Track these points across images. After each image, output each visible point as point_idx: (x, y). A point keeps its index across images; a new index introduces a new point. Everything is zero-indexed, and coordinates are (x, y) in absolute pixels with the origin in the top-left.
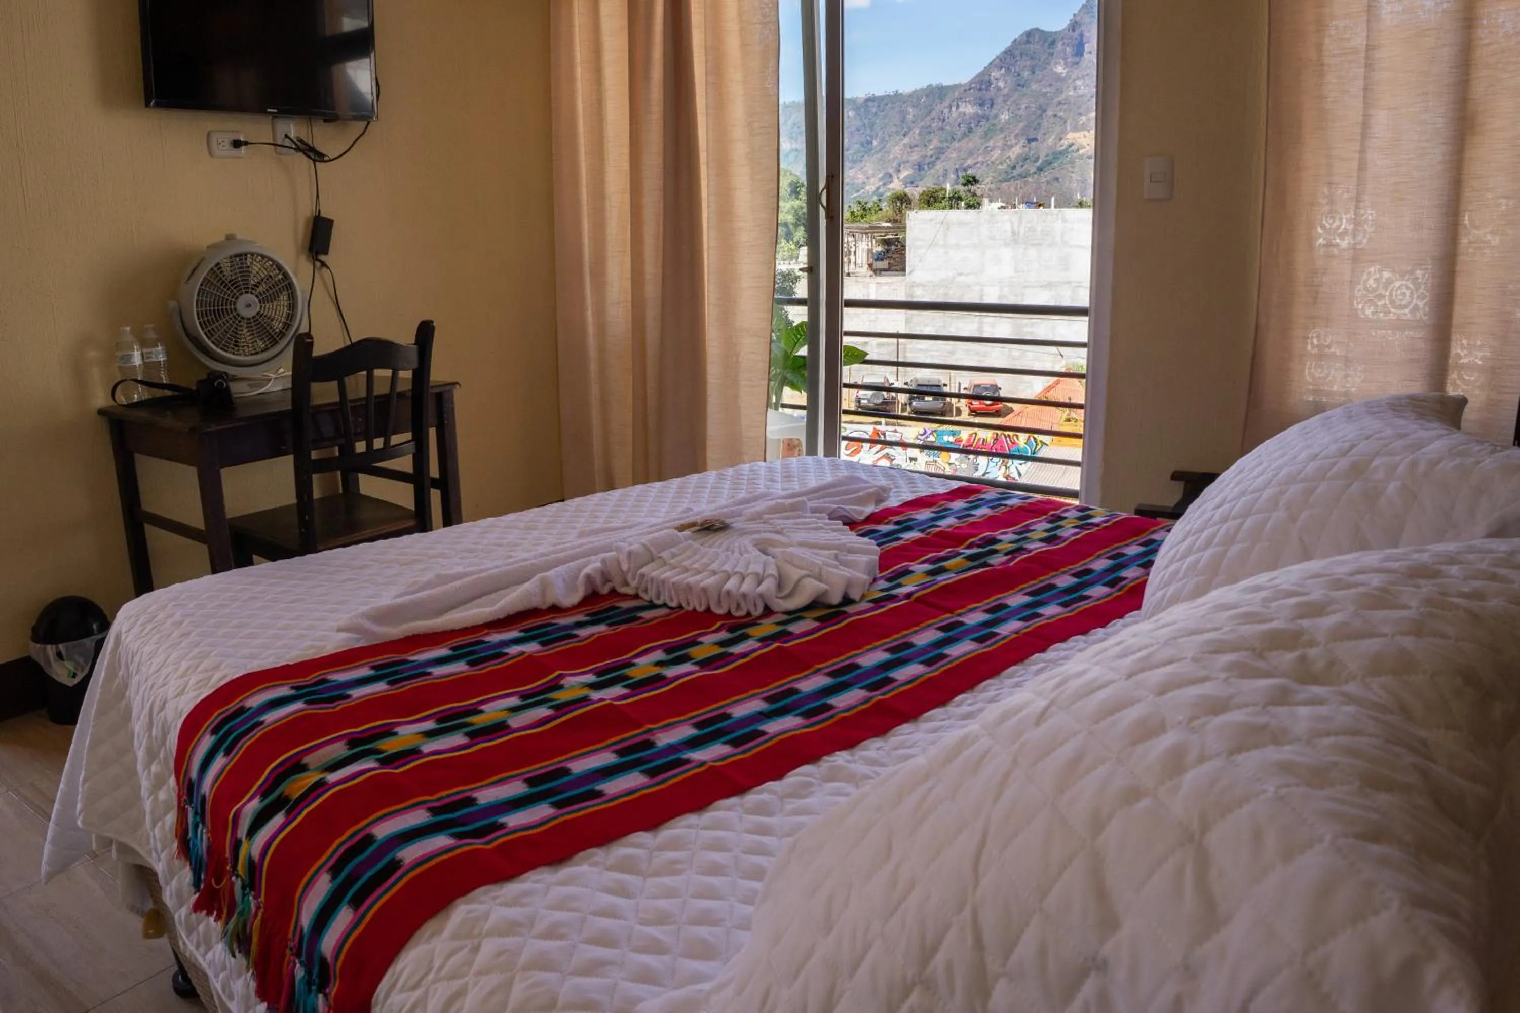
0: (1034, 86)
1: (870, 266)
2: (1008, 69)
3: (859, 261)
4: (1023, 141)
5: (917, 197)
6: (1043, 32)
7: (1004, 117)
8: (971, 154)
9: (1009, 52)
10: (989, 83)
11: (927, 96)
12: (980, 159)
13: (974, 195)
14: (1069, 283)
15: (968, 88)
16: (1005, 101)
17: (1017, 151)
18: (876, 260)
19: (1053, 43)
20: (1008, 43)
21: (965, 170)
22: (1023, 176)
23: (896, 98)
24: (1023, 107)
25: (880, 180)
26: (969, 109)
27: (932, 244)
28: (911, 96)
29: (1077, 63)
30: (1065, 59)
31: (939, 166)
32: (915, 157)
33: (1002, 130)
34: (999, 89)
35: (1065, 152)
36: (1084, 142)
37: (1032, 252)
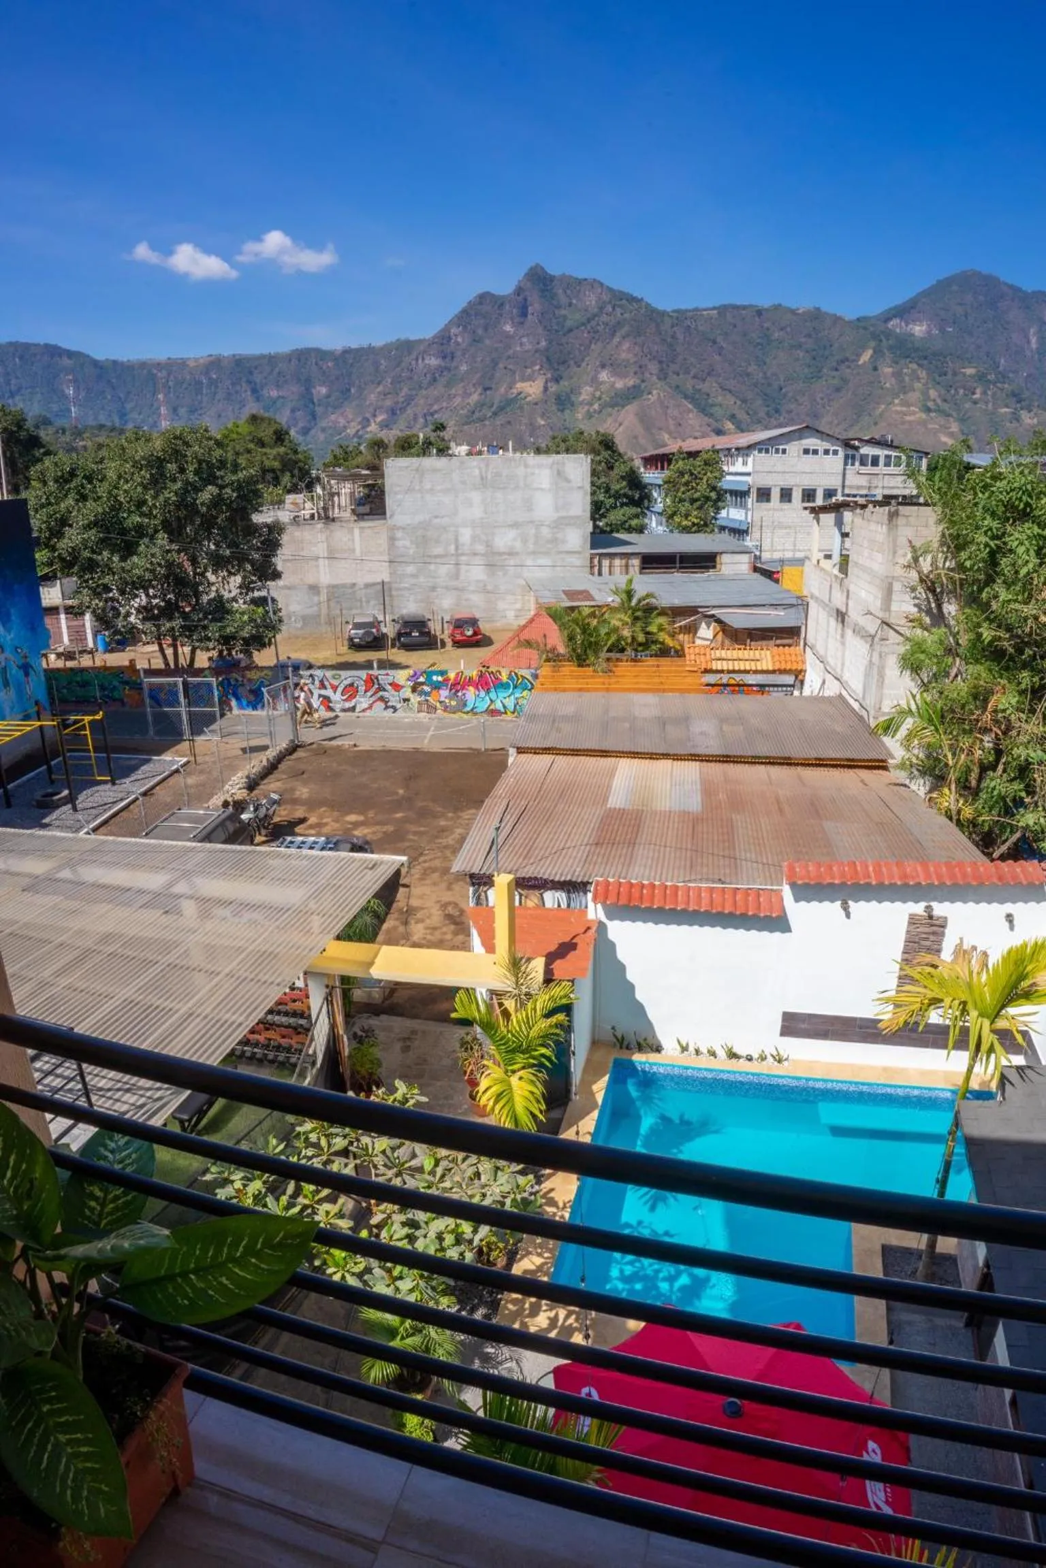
0: (487, 342)
1: (353, 511)
2: (465, 327)
3: (343, 503)
4: (480, 390)
5: (393, 442)
6: (493, 295)
7: (464, 368)
8: (437, 400)
9: (465, 312)
10: (450, 338)
11: (397, 349)
12: (445, 404)
13: (443, 440)
14: (532, 522)
15: (431, 343)
16: (464, 354)
17: (475, 398)
18: (359, 505)
19: (502, 304)
20: (464, 305)
21: (432, 415)
22: (481, 420)
23: (370, 350)
24: (479, 359)
25: (360, 423)
26: (433, 362)
27: (410, 490)
28: (382, 349)
29: (522, 323)
30: (512, 319)
31: (409, 411)
32: (388, 403)
33: (462, 380)
34: (458, 344)
35: (515, 399)
36: (531, 390)
37: (499, 495)
